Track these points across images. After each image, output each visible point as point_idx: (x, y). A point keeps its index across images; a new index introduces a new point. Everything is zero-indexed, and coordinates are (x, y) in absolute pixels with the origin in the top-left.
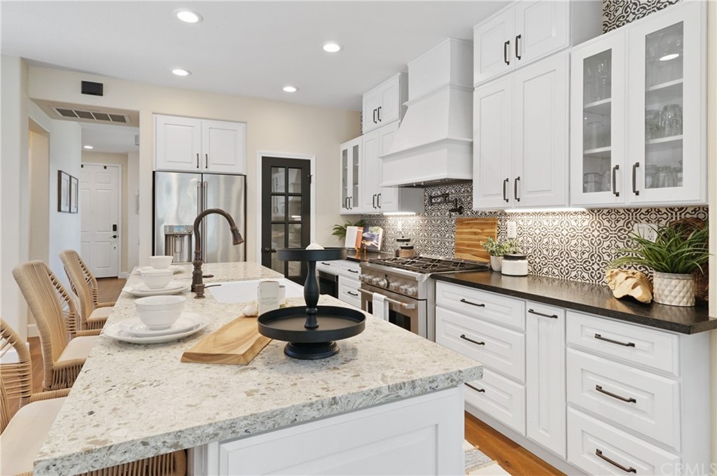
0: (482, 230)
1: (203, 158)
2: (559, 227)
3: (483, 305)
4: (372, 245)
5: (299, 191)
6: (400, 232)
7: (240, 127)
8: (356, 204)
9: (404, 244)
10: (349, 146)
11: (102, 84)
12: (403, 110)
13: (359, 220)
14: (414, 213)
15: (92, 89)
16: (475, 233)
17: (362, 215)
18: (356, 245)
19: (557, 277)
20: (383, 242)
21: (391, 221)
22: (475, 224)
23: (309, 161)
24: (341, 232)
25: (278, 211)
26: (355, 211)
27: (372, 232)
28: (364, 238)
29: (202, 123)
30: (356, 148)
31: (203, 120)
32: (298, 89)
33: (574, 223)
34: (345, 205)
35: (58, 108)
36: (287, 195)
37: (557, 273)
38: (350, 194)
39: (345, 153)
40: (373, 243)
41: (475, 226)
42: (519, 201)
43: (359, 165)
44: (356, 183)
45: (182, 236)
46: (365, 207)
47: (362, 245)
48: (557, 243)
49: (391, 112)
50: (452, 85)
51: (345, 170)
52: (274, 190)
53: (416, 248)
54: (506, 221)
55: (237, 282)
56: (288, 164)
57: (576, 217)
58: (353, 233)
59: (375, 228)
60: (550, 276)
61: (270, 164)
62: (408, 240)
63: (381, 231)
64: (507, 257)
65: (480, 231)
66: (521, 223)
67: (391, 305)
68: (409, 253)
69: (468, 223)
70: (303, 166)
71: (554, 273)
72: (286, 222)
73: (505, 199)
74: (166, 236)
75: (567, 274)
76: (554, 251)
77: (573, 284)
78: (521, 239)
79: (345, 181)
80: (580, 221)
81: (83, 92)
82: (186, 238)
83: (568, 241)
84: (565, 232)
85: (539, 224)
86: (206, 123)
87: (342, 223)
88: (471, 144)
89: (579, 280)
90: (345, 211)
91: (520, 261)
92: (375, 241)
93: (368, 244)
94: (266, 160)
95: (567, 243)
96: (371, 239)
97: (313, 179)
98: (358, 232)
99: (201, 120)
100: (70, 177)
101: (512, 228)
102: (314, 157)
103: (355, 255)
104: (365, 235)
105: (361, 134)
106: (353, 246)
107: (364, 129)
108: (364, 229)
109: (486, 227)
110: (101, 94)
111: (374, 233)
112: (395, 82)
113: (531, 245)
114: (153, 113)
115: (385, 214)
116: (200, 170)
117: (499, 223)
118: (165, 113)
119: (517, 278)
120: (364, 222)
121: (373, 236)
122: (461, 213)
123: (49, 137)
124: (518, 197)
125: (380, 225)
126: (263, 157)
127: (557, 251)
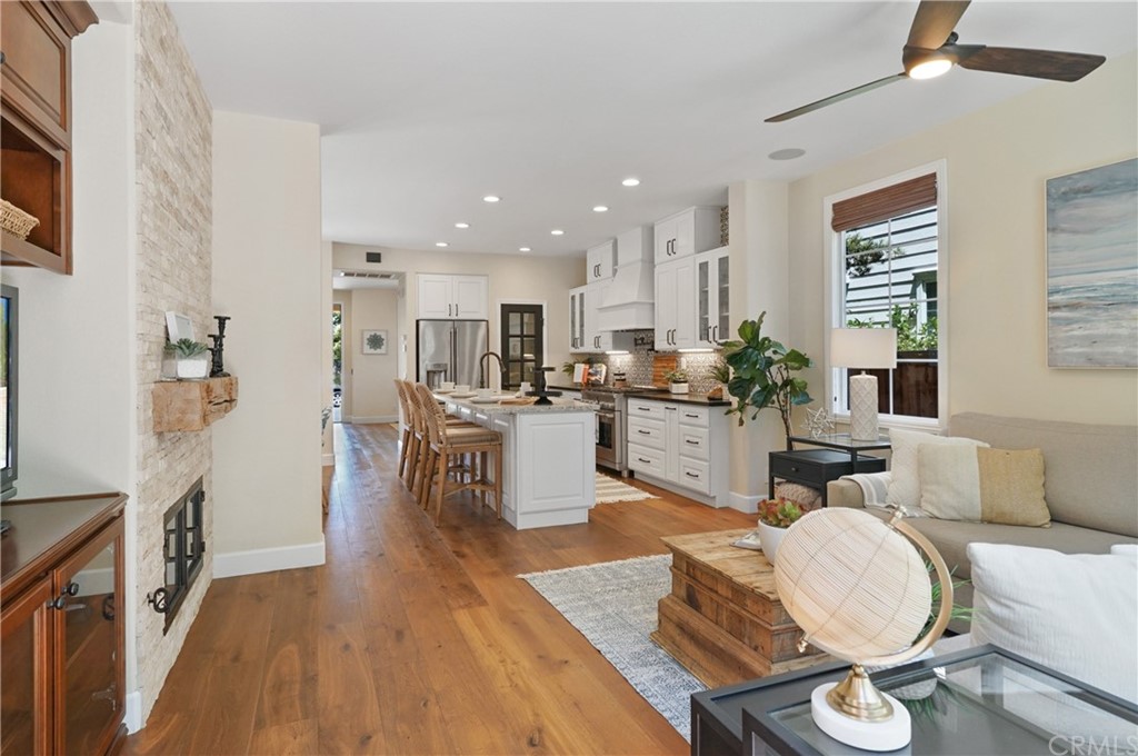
1: (454, 308)
3: (648, 410)
4: (596, 379)
5: (533, 333)
6: (619, 368)
7: (483, 280)
8: (582, 345)
9: (618, 377)
10: (577, 292)
11: (380, 254)
12: (615, 271)
13: (586, 358)
15: (374, 257)
16: (664, 367)
17: (589, 354)
18: (583, 379)
20: (606, 376)
21: (612, 359)
22: (665, 360)
23: (541, 306)
24: (570, 369)
25: (515, 351)
26: (581, 350)
27: (596, 368)
28: (589, 374)
29: (452, 278)
30: (582, 295)
31: (454, 276)
34: (573, 345)
36: (522, 336)
38: (577, 335)
39: (573, 298)
41: (658, 361)
42: (675, 345)
43: (585, 309)
44: (582, 326)
45: (440, 372)
46: (589, 348)
47: (588, 380)
49: (606, 270)
50: (642, 260)
51: (573, 313)
52: (511, 332)
53: (629, 380)
54: (681, 358)
56: (521, 309)
58: (580, 369)
59: (599, 365)
61: (507, 310)
62: (623, 374)
63: (604, 367)
65: (666, 365)
67: (600, 417)
68: (621, 384)
69: (661, 360)
70: (536, 310)
72: (523, 360)
73: (668, 343)
74: (428, 372)
78: (688, 370)
79: (573, 323)
81: (368, 261)
82: (443, 374)
86: (457, 278)
87: (571, 362)
88: (653, 304)
90: (573, 350)
91: (682, 384)
92: (599, 376)
93: (593, 378)
94: (504, 307)
96: (596, 374)
97: (545, 322)
98: (585, 368)
99: (451, 276)
101: (684, 361)
102: (546, 303)
103: (582, 386)
104: (591, 371)
105: (586, 284)
106: (580, 381)
107: (588, 281)
109: (671, 362)
110: (380, 261)
111: (598, 370)
112: (610, 246)
114: (416, 273)
115: (607, 353)
116: (452, 318)
117: (678, 359)
118: (425, 272)
120: (590, 360)
121: (598, 372)
125: (604, 363)
126: (502, 305)
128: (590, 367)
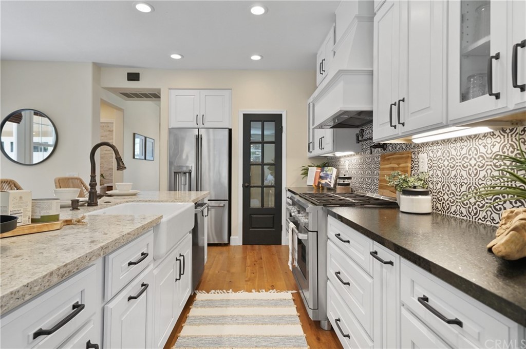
0: (399, 164)
1: (200, 118)
2: (467, 155)
3: (348, 242)
4: (326, 182)
5: (273, 139)
6: (347, 171)
7: (227, 93)
9: (345, 181)
11: (139, 74)
13: (320, 161)
14: (352, 153)
15: (133, 77)
16: (393, 169)
18: (315, 183)
19: (465, 218)
20: (336, 180)
21: (342, 161)
22: (394, 159)
23: (281, 115)
24: (305, 172)
26: (313, 154)
27: (326, 172)
28: (321, 177)
29: (200, 92)
31: (201, 91)
32: (262, 56)
33: (483, 150)
35: (121, 92)
36: (263, 143)
37: (465, 213)
38: (311, 140)
39: (310, 106)
40: (327, 181)
41: (393, 162)
42: (403, 126)
45: (185, 173)
46: (317, 150)
47: (319, 183)
48: (465, 176)
50: (359, 18)
51: (309, 120)
52: (253, 140)
54: (418, 153)
55: (153, 203)
56: (263, 119)
57: (485, 141)
58: (313, 171)
59: (329, 168)
60: (458, 216)
61: (249, 119)
62: (350, 178)
63: (334, 171)
64: (406, 192)
65: (396, 166)
66: (431, 155)
68: (344, 189)
69: (389, 159)
70: (277, 119)
71: (462, 213)
72: (263, 164)
73: (391, 126)
74: (175, 173)
75: (475, 214)
76: (462, 186)
77: (481, 228)
78: (431, 173)
80: (489, 146)
81: (129, 80)
83: (477, 173)
84: (473, 162)
85: (448, 154)
86: (204, 92)
87: (307, 165)
88: (372, 73)
89: (489, 223)
90: (309, 155)
91: (420, 197)
92: (329, 180)
93: (323, 182)
94: (246, 117)
95: (475, 175)
96: (326, 177)
97: (285, 130)
98: (316, 172)
99: (198, 91)
100: (146, 138)
101: (423, 161)
102: (285, 111)
103: (312, 191)
104: (322, 174)
105: (316, 87)
106: (312, 184)
108: (321, 170)
109: (401, 161)
110: (138, 80)
111: (328, 173)
113: (440, 180)
114: (170, 89)
116: (198, 126)
117: (413, 156)
118: (176, 87)
119: (415, 217)
121: (327, 175)
122: (385, 149)
123: (123, 112)
124: (401, 121)
125: (334, 166)
126: (244, 114)
127: (465, 186)
128: (322, 170)
